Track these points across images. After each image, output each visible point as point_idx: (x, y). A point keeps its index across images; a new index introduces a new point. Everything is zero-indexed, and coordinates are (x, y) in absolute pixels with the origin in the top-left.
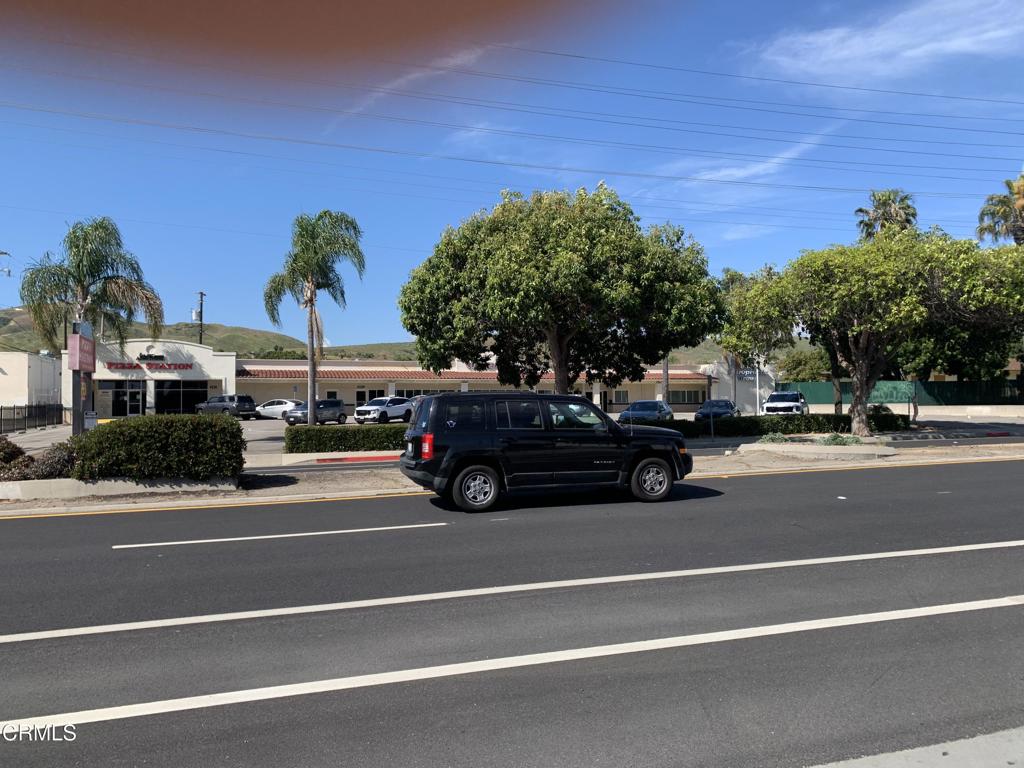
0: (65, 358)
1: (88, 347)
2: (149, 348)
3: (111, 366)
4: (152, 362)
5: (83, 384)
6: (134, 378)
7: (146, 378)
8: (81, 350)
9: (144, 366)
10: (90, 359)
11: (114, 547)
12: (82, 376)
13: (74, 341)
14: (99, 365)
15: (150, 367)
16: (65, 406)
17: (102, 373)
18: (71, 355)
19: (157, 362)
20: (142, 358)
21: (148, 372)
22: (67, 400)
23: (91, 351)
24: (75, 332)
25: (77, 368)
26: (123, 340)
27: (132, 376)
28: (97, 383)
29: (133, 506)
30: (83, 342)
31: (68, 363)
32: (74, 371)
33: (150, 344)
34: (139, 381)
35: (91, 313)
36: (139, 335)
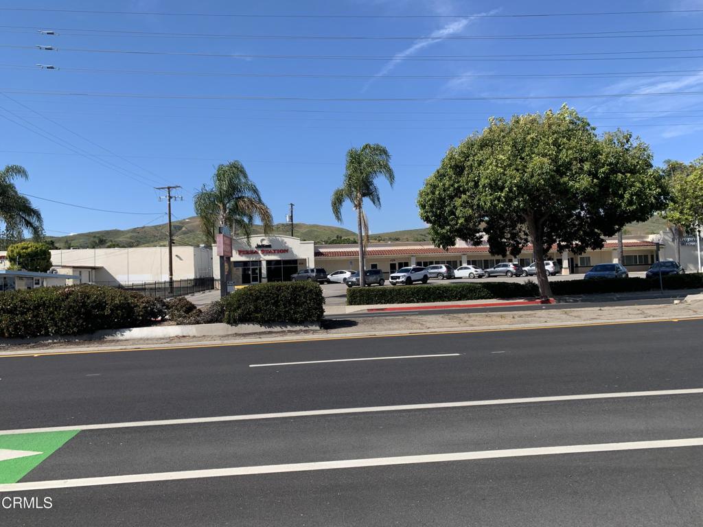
0: (215, 249)
1: (228, 242)
2: (262, 240)
3: (241, 252)
4: (265, 249)
5: (226, 264)
6: (254, 259)
7: (261, 259)
8: (224, 243)
9: (260, 252)
10: (229, 248)
11: (251, 366)
12: (225, 259)
13: (220, 238)
14: (234, 252)
15: (263, 252)
16: (215, 277)
17: (236, 257)
18: (219, 247)
19: (267, 249)
20: (258, 247)
21: (262, 256)
22: (217, 274)
23: (230, 244)
24: (220, 233)
25: (222, 255)
26: (248, 235)
27: (253, 258)
28: (233, 264)
29: (259, 340)
30: (225, 238)
31: (216, 252)
32: (221, 257)
33: (264, 238)
34: (257, 261)
35: (228, 220)
36: (256, 233)
